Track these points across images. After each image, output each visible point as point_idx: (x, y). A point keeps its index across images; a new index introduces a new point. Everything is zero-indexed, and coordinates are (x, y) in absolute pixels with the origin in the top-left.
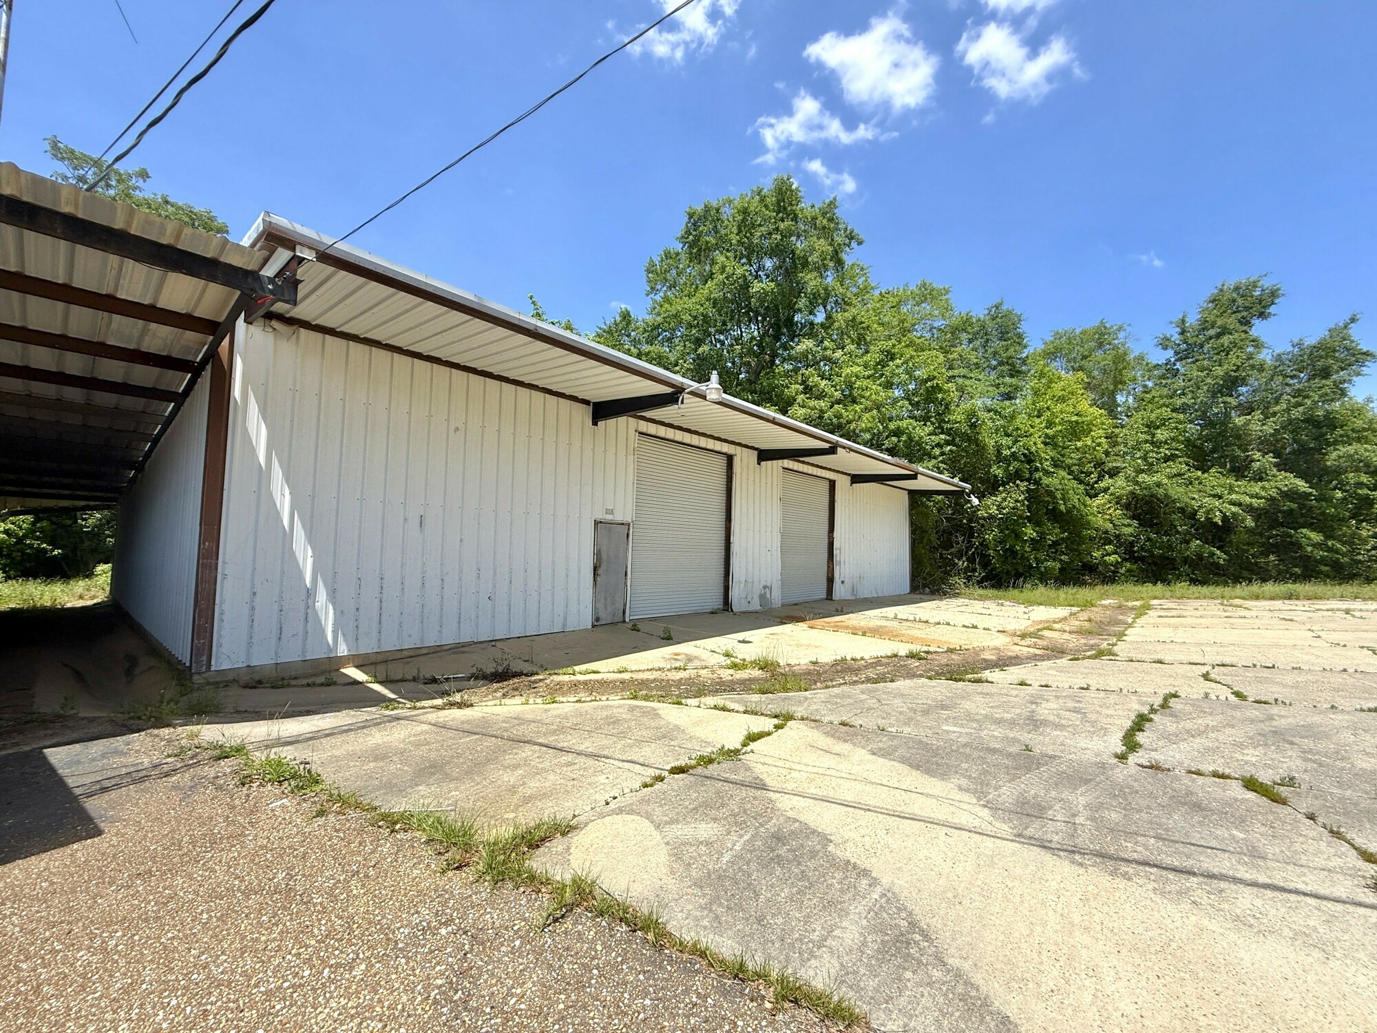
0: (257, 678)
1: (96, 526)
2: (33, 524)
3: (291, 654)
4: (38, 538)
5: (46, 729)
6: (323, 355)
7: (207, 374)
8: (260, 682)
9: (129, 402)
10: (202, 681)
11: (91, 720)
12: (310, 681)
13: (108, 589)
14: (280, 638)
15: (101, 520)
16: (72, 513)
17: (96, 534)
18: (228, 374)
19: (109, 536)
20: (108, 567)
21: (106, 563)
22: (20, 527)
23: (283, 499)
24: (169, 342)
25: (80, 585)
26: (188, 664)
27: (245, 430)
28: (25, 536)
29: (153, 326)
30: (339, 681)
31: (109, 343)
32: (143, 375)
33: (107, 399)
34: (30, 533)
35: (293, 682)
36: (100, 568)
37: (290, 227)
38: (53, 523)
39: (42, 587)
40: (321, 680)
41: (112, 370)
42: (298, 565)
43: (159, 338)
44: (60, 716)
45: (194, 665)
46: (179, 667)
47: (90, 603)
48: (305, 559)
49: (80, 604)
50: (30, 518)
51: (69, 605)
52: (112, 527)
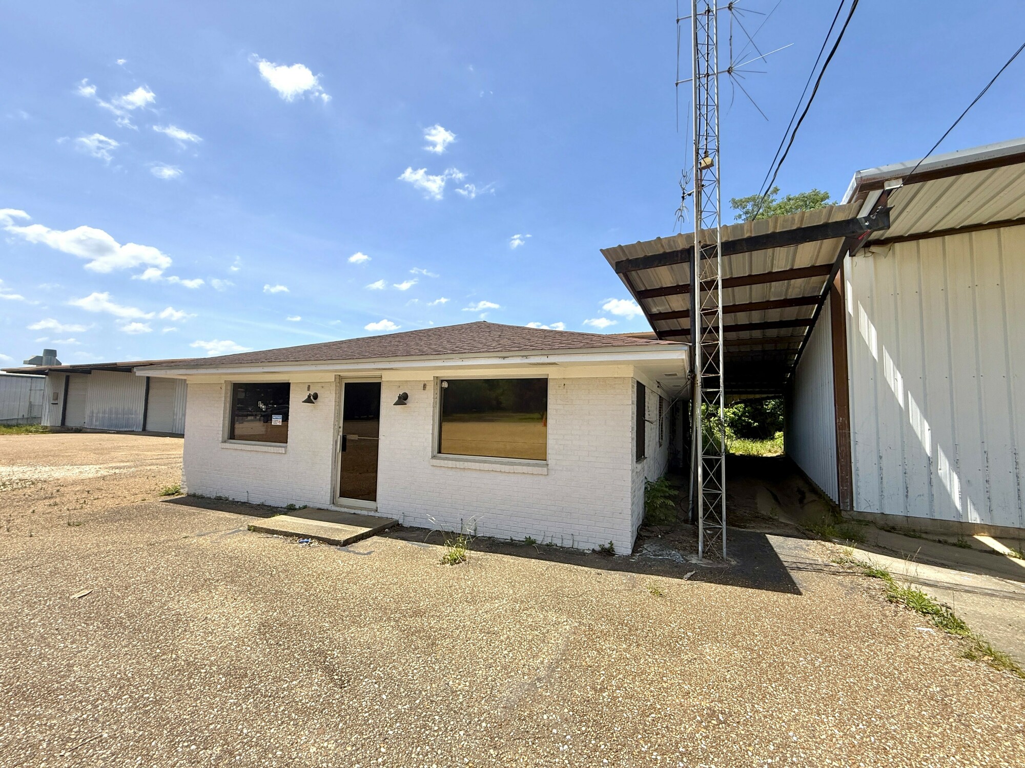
0: (891, 524)
1: (772, 409)
2: (744, 408)
3: (920, 511)
4: (747, 417)
5: (765, 523)
6: (919, 257)
7: (828, 301)
8: (894, 528)
9: (784, 332)
10: (849, 517)
11: (787, 525)
12: (941, 538)
13: (783, 447)
14: (907, 496)
15: (775, 405)
16: (761, 402)
17: (773, 414)
18: (842, 298)
19: (780, 415)
20: (781, 433)
21: (780, 431)
22: (739, 411)
23: (896, 382)
24: (802, 288)
25: (768, 444)
26: (837, 503)
27: (859, 333)
28: (742, 415)
29: (793, 281)
30: (974, 546)
31: (771, 300)
32: (790, 313)
33: (772, 333)
34: (743, 414)
35: (924, 535)
36: (778, 434)
37: (877, 172)
38: (752, 408)
39: (751, 444)
40: (953, 540)
41: (774, 315)
42: (917, 437)
43: (797, 287)
44: (771, 518)
45: (841, 504)
46: (832, 503)
47: (775, 455)
48: (922, 432)
49: (770, 455)
50: (743, 405)
51: (764, 455)
52: (781, 409)
